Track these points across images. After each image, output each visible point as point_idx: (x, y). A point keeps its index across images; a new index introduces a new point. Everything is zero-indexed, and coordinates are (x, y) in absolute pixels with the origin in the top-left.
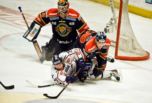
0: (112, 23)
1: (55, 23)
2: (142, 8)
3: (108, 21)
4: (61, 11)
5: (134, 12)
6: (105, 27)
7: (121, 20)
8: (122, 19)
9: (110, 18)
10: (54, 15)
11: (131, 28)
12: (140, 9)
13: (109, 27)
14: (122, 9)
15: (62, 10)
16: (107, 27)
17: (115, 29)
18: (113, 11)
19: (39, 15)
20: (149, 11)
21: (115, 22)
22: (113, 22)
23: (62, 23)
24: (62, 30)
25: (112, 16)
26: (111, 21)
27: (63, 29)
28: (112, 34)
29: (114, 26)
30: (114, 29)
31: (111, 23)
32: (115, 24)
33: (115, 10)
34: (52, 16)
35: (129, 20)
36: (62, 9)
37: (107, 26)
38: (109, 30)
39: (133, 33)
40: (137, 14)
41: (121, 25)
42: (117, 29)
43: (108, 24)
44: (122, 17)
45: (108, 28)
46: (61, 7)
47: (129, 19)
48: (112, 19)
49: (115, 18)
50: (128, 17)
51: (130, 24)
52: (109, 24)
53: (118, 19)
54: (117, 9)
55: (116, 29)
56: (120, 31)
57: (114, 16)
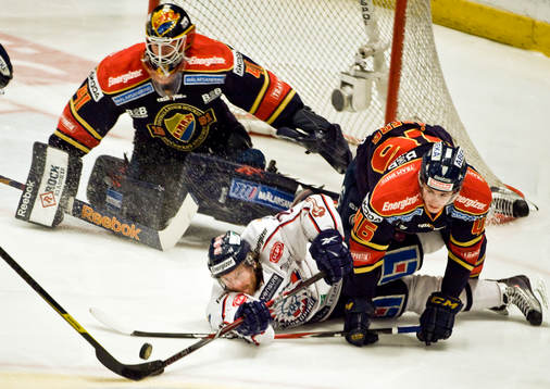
0: (362, 69)
1: (143, 112)
2: (490, 7)
3: (348, 61)
4: (160, 57)
5: (456, 23)
6: (336, 85)
7: (401, 55)
8: (405, 52)
9: (356, 50)
10: (131, 82)
11: (444, 87)
12: (481, 8)
13: (351, 86)
14: (407, 10)
15: (163, 54)
16: (344, 84)
17: (376, 93)
18: (366, 18)
19: (68, 109)
20: (519, 19)
21: (378, 65)
22: (370, 64)
23: (171, 102)
24: (180, 127)
25: (363, 40)
26: (362, 61)
27: (183, 122)
28: (364, 113)
29: (374, 83)
30: (371, 94)
31: (358, 68)
32: (378, 74)
33: (376, 13)
34: (122, 85)
35: (435, 56)
36: (166, 50)
37: (345, 80)
38: (350, 98)
39: (453, 109)
40: (469, 32)
41: (402, 79)
42: (385, 95)
43: (347, 74)
44: (406, 43)
45: (348, 88)
46: (160, 41)
47: (435, 51)
48: (363, 53)
49: (376, 46)
50: (431, 41)
51: (440, 71)
52: (352, 73)
53: (390, 50)
54: (383, 9)
55: (379, 93)
56: (399, 100)
57: (374, 39)
